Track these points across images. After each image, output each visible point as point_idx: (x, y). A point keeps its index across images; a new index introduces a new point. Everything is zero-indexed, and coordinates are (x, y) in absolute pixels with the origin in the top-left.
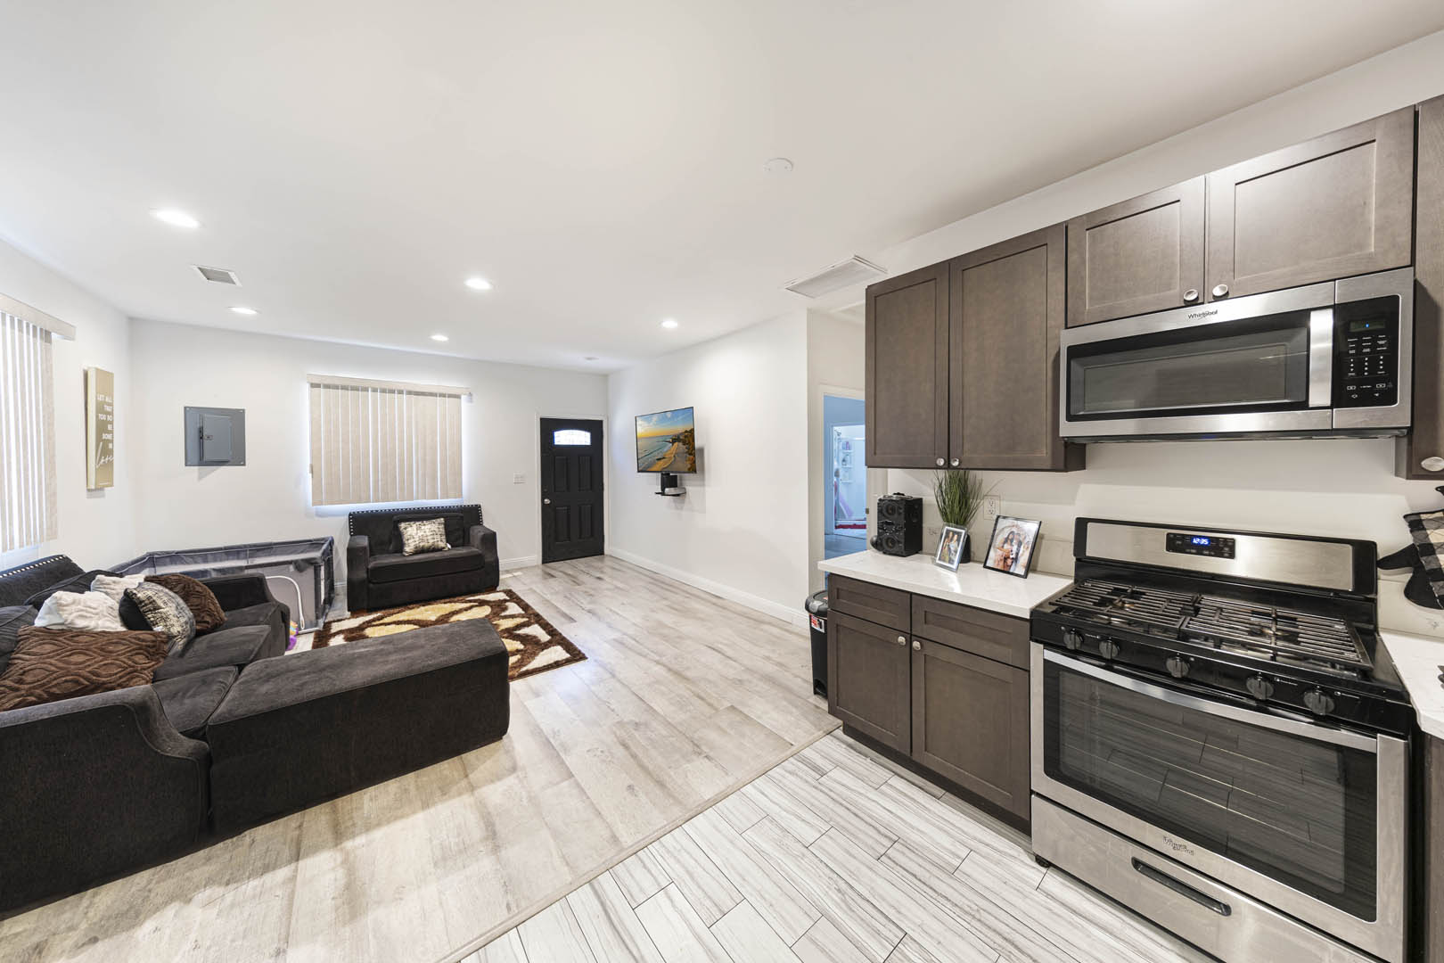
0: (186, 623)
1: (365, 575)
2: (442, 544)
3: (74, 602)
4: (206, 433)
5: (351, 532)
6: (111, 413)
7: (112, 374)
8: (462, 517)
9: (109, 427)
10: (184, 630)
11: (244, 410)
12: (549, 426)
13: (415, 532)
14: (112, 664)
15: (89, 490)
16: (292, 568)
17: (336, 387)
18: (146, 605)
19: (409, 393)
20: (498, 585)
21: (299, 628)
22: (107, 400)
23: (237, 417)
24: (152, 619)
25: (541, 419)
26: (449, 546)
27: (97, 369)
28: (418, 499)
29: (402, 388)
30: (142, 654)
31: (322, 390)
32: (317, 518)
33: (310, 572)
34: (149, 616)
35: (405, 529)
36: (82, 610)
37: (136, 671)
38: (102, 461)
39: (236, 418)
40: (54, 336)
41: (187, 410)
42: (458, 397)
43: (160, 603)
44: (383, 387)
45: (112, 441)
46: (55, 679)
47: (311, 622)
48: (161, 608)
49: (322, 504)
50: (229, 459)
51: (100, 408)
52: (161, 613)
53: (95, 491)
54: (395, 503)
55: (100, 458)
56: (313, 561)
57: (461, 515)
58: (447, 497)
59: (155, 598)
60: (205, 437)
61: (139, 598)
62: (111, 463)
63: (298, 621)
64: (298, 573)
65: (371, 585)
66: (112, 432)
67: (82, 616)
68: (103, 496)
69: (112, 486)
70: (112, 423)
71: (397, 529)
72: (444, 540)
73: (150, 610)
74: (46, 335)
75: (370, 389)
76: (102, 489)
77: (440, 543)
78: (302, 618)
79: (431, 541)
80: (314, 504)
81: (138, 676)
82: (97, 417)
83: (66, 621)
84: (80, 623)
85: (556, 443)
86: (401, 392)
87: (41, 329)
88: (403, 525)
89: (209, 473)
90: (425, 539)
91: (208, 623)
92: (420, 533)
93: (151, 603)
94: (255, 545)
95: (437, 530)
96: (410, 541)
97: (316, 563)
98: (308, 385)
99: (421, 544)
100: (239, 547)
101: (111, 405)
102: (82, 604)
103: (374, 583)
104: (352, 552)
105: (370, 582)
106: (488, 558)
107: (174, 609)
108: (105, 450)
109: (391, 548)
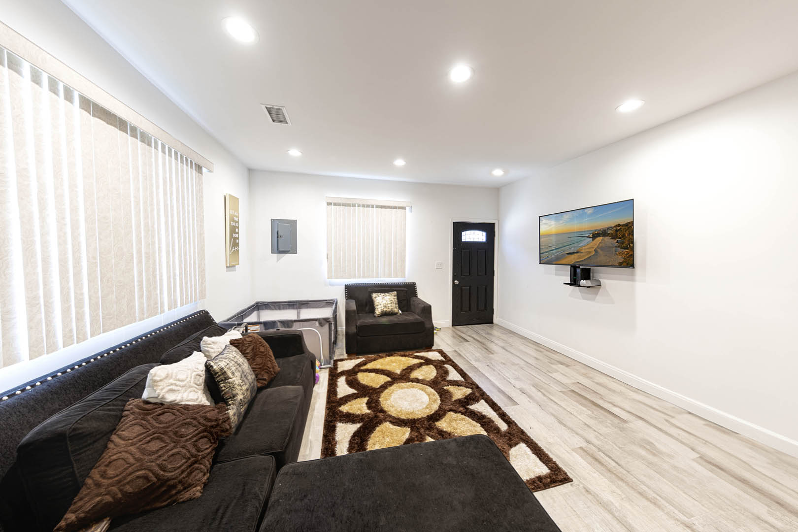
0: (247, 390)
1: (355, 331)
2: (396, 310)
3: (167, 377)
4: (280, 234)
5: (346, 297)
6: (238, 222)
7: (238, 199)
8: (406, 291)
9: (237, 230)
10: (244, 398)
11: (296, 220)
12: (459, 228)
13: (381, 300)
14: (178, 453)
15: (227, 267)
16: (317, 323)
17: (339, 205)
18: (219, 376)
19: (377, 207)
20: (433, 345)
21: (321, 365)
22: (235, 214)
23: (293, 223)
24: (223, 388)
25: (454, 223)
26: (400, 312)
27: (230, 195)
28: (381, 277)
29: (374, 204)
30: (205, 437)
31: (333, 207)
32: (330, 287)
33: (327, 326)
34: (222, 385)
35: (376, 298)
36: (172, 384)
37: (195, 462)
38: (233, 250)
39: (292, 225)
40: (204, 170)
41: (273, 221)
42: (403, 208)
43: (229, 374)
44: (364, 203)
45: (238, 238)
46: (130, 474)
47: (327, 360)
48: (230, 378)
49: (332, 278)
50: (290, 249)
51: (232, 220)
52: (228, 383)
53: (231, 267)
54: (369, 279)
55: (232, 248)
56: (328, 320)
57: (406, 289)
58: (397, 277)
59: (225, 369)
60: (279, 237)
61: (214, 371)
62: (238, 251)
63: (320, 361)
64: (320, 327)
65: (359, 337)
66: (238, 233)
67: (172, 391)
68: (235, 270)
69: (238, 264)
70: (238, 228)
71: (371, 297)
72: (397, 307)
73: (222, 380)
74: (199, 168)
75: (357, 205)
76: (234, 266)
77: (395, 309)
78: (322, 358)
79: (390, 308)
80: (328, 278)
81: (197, 469)
82: (230, 223)
83: (159, 395)
84: (170, 398)
85: (463, 240)
86: (373, 206)
87: (195, 163)
88: (374, 295)
89: (282, 258)
90: (387, 306)
91: (265, 380)
92: (385, 302)
93: (223, 374)
94: (301, 301)
95: (393, 300)
96: (379, 307)
97: (329, 321)
98: (325, 204)
99: (385, 310)
100: (294, 302)
101: (238, 217)
102: (174, 377)
103: (361, 336)
104: (348, 313)
105: (358, 335)
106: (427, 326)
107: (239, 378)
108: (235, 243)
109: (367, 308)
